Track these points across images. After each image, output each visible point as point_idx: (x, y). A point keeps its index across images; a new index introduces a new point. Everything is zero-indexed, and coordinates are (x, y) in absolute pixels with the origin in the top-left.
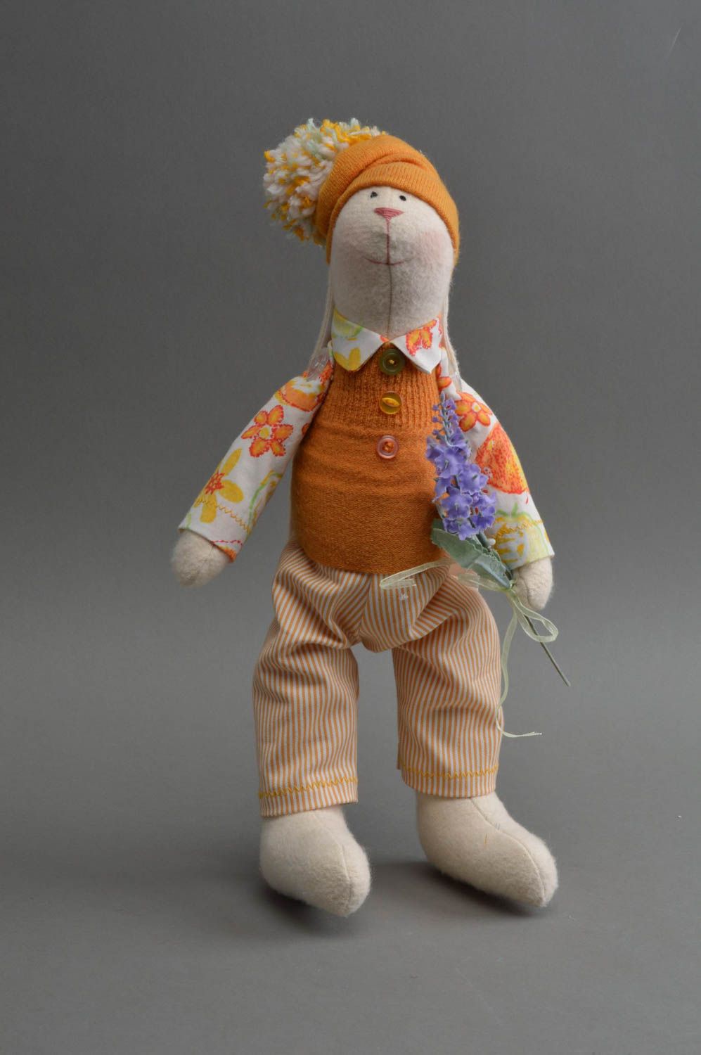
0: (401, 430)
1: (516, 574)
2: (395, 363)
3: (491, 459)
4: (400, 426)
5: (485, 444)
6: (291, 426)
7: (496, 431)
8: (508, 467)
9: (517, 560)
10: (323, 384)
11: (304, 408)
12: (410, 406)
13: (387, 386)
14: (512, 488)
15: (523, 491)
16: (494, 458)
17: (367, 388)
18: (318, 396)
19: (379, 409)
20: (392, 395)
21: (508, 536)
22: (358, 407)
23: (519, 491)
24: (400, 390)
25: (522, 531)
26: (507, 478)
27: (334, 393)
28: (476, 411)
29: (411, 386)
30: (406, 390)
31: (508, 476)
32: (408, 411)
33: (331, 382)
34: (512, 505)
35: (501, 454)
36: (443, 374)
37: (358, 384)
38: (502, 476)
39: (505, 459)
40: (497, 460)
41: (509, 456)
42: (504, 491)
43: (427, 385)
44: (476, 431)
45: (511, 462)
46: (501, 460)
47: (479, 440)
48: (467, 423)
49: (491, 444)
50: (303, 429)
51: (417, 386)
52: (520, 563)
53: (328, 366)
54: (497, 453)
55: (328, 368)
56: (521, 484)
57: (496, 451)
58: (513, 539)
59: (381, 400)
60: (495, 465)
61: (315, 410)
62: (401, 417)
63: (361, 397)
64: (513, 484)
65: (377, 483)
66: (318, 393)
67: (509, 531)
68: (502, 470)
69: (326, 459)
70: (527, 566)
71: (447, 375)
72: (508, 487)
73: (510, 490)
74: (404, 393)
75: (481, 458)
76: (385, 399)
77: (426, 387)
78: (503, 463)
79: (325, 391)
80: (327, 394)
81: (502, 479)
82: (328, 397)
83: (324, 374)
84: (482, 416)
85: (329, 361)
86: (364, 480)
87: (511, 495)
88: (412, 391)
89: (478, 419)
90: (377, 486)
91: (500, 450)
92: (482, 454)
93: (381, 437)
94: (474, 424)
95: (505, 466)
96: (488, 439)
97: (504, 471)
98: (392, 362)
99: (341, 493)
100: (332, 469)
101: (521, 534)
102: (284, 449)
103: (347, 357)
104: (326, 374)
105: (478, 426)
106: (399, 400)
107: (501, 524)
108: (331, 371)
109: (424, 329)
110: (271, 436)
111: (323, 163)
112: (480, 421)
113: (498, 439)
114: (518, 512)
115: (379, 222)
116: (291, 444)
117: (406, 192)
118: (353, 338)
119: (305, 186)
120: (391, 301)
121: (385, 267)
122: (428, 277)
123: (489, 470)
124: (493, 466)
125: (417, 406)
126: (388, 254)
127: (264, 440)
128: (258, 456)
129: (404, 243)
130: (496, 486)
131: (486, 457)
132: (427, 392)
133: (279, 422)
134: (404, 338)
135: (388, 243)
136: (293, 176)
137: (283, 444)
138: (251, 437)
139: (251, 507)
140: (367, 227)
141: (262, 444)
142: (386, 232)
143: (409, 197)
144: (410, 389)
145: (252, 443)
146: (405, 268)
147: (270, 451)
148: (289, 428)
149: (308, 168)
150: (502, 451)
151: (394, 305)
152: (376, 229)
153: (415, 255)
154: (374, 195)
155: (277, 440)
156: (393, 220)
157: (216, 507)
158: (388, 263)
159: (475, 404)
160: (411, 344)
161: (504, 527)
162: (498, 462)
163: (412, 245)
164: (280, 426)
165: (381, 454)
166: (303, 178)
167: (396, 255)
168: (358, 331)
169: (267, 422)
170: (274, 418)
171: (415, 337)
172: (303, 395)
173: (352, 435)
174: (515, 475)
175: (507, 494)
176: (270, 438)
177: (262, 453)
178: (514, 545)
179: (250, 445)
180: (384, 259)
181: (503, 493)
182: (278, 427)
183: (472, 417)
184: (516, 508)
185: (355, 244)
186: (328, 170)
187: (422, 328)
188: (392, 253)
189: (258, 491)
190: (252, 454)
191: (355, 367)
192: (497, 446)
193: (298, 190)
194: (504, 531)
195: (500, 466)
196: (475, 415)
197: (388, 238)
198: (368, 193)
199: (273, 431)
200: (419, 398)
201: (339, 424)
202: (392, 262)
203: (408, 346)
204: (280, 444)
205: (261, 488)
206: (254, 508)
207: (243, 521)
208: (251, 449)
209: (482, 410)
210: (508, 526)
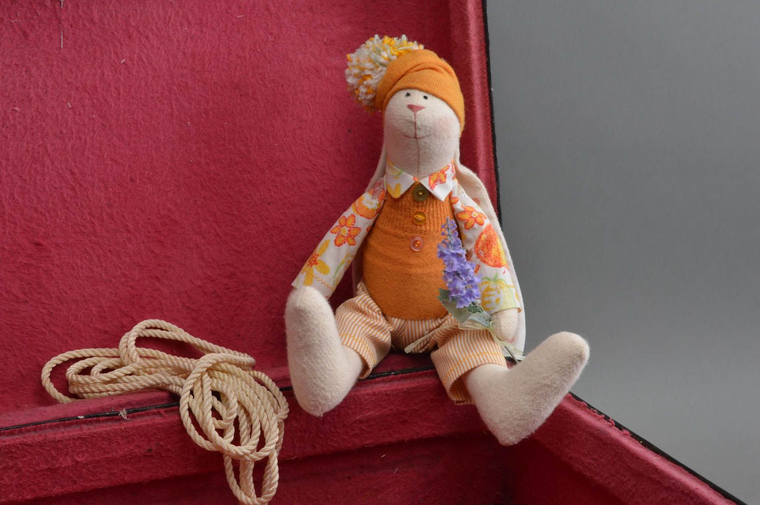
0: (426, 234)
2: (423, 194)
3: (484, 246)
4: (425, 231)
5: (480, 237)
7: (487, 229)
8: (494, 251)
9: (494, 307)
10: (380, 203)
11: (368, 217)
12: (431, 219)
13: (418, 207)
15: (502, 266)
17: (405, 208)
18: (377, 210)
19: (412, 220)
20: (421, 213)
21: (491, 293)
22: (400, 219)
24: (425, 210)
25: (499, 290)
26: (492, 258)
27: (386, 209)
28: (474, 216)
29: (433, 208)
30: (429, 210)
31: (493, 256)
32: (430, 222)
33: (385, 201)
34: (494, 275)
35: (490, 242)
36: (453, 196)
37: (399, 205)
38: (489, 256)
39: (492, 246)
40: (487, 246)
41: (495, 245)
42: (490, 265)
44: (475, 229)
45: (496, 248)
46: (489, 247)
47: (476, 234)
48: (469, 225)
49: (484, 237)
50: (367, 229)
51: (436, 207)
52: (497, 310)
54: (487, 242)
55: (383, 193)
56: (501, 262)
58: (493, 295)
60: (486, 250)
61: (374, 218)
62: (426, 226)
63: (401, 213)
64: (495, 261)
65: (410, 266)
66: (377, 208)
67: (491, 290)
68: (489, 253)
69: (381, 249)
70: (501, 312)
71: (456, 196)
72: (492, 263)
73: (494, 265)
74: (428, 212)
75: (477, 245)
76: (415, 216)
77: (442, 207)
78: (490, 248)
79: (381, 206)
80: (382, 208)
81: (489, 258)
82: (383, 210)
83: (380, 197)
84: (479, 219)
86: (402, 264)
87: (494, 268)
88: (433, 211)
89: (476, 221)
90: (410, 268)
91: (490, 241)
92: (479, 242)
93: (414, 237)
94: (473, 225)
95: (491, 250)
96: (482, 234)
97: (491, 254)
98: (421, 193)
99: (389, 271)
100: (384, 255)
101: (499, 292)
102: (356, 242)
103: (393, 189)
104: (382, 197)
105: (476, 225)
106: (424, 216)
107: (486, 285)
108: (385, 195)
109: (441, 172)
110: (348, 234)
111: (381, 68)
112: (477, 222)
113: (488, 233)
114: (497, 279)
115: (410, 113)
116: (359, 239)
117: (428, 93)
118: (397, 177)
119: (369, 81)
120: (419, 158)
121: (414, 140)
122: (441, 144)
123: (482, 252)
124: (485, 250)
125: (436, 220)
126: (415, 133)
127: (343, 236)
128: (339, 246)
129: (425, 126)
130: (484, 262)
131: (480, 244)
132: (442, 210)
133: (353, 225)
134: (427, 179)
135: (415, 126)
136: (362, 74)
137: (355, 238)
138: (335, 233)
139: (334, 277)
140: (402, 116)
141: (342, 239)
142: (413, 120)
143: (430, 97)
144: (431, 209)
145: (336, 237)
146: (427, 140)
147: (347, 243)
148: (359, 229)
149: (372, 70)
150: (491, 241)
151: (421, 160)
152: (408, 118)
153: (433, 132)
154: (408, 95)
155: (351, 236)
156: (419, 113)
157: (313, 276)
158: (416, 137)
159: (474, 213)
160: (432, 182)
161: (488, 287)
162: (487, 248)
163: (430, 128)
164: (354, 228)
165: (412, 248)
166: (369, 76)
167: (420, 133)
168: (400, 173)
169: (345, 225)
170: (350, 222)
171: (435, 177)
172: (368, 209)
173: (395, 236)
174: (498, 256)
175: (491, 267)
176: (346, 235)
177: (341, 245)
178: (493, 299)
179: (334, 238)
180: (413, 136)
181: (489, 267)
182: (352, 228)
183: (471, 221)
184: (497, 276)
185: (396, 125)
186: (383, 73)
187: (439, 172)
188: (418, 132)
189: (339, 268)
190: (336, 244)
191: (397, 196)
192: (488, 237)
193: (365, 83)
194: (488, 289)
195: (489, 250)
196: (474, 219)
197: (415, 124)
198: (404, 93)
199: (349, 231)
200: (437, 214)
201: (387, 228)
202: (418, 137)
203: (429, 184)
204: (353, 239)
205: (341, 266)
206: (336, 277)
207: (329, 285)
208: (335, 241)
209: (479, 216)
210: (491, 287)
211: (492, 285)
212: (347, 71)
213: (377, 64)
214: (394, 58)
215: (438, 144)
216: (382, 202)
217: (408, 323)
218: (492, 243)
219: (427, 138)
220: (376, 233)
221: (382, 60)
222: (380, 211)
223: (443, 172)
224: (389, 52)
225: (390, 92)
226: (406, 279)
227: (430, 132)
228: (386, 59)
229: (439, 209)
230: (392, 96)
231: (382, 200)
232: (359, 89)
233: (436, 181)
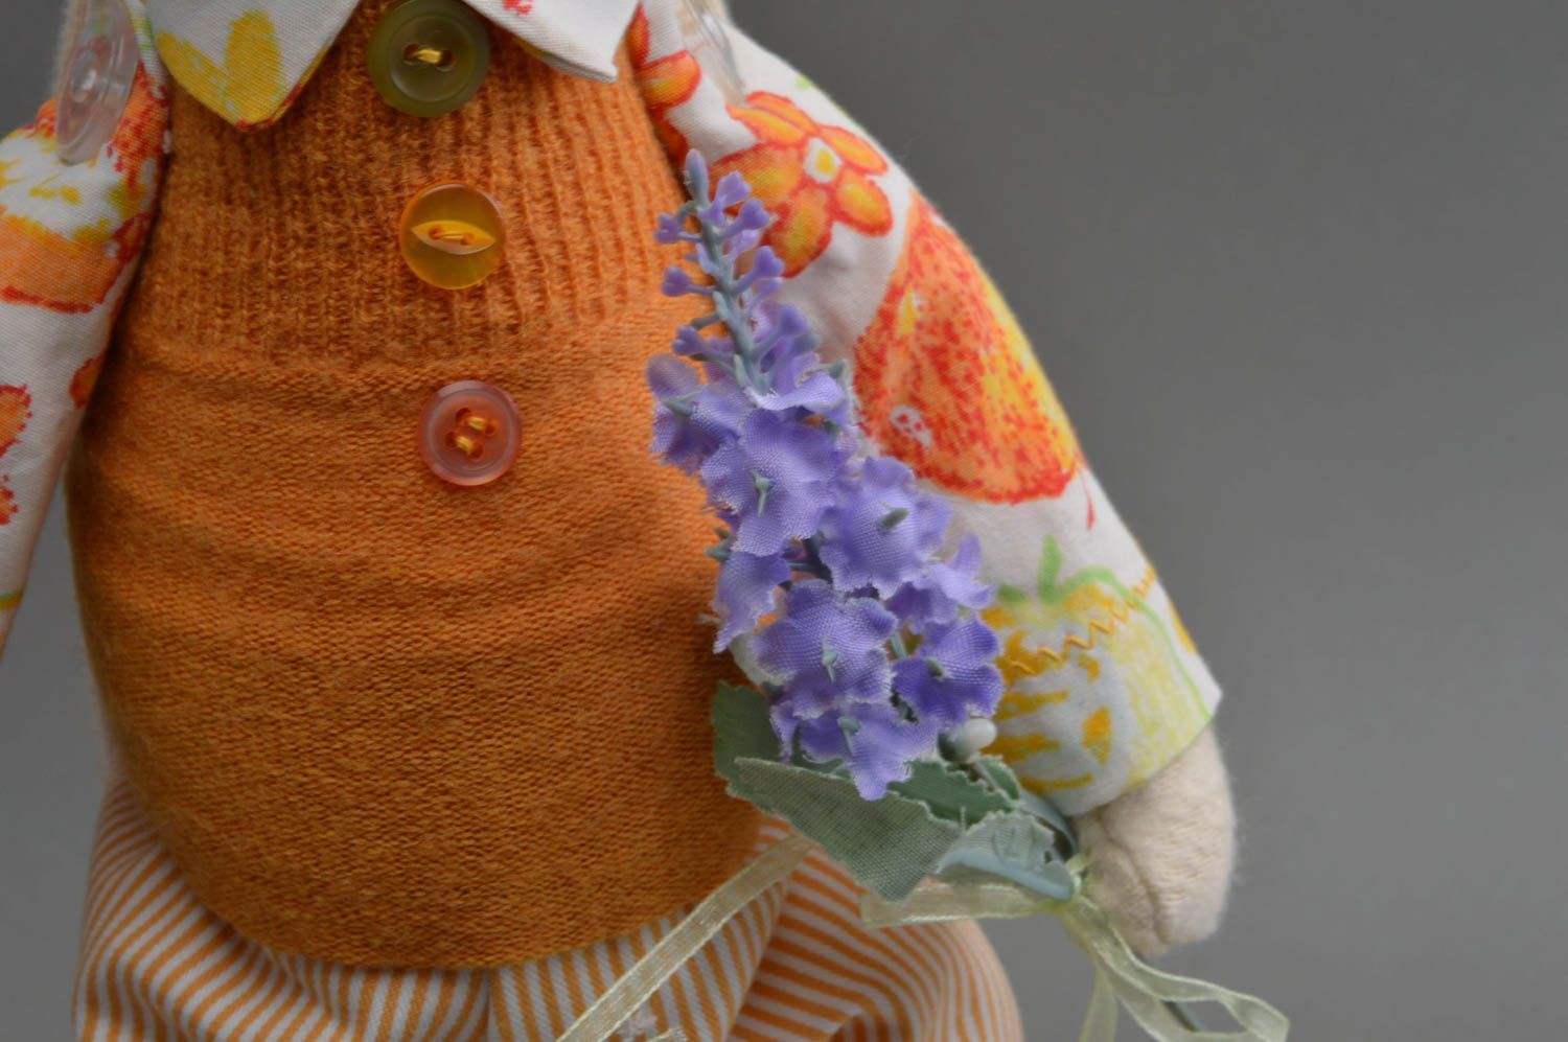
0: (518, 346)
1: (1089, 833)
2: (446, 59)
3: (917, 367)
4: (513, 329)
5: (887, 317)
6: (20, 391)
7: (919, 250)
8: (996, 392)
9: (1087, 779)
10: (132, 180)
11: (64, 299)
12: (542, 232)
13: (425, 162)
14: (1021, 477)
15: (1066, 479)
16: (926, 364)
17: (332, 187)
18: (119, 235)
19: (404, 267)
20: (462, 201)
21: (1038, 684)
22: (308, 273)
23: (1051, 483)
24: (487, 172)
25: (1092, 653)
26: (996, 441)
27: (189, 216)
28: (824, 177)
29: (536, 143)
30: (513, 167)
31: (998, 428)
32: (535, 255)
33: (166, 162)
34: (1033, 550)
35: (954, 338)
36: (657, 49)
37: (287, 176)
38: (973, 436)
39: (975, 357)
40: (942, 368)
41: (988, 342)
42: (994, 497)
43: (603, 117)
44: (837, 267)
45: (1002, 364)
46: (958, 369)
47: (856, 302)
48: (796, 238)
49: (911, 307)
50: (75, 387)
51: (561, 133)
52: (1104, 790)
53: (141, 94)
54: (936, 341)
55: (139, 104)
56: (1055, 448)
57: (932, 332)
58: (1063, 695)
59: (409, 234)
60: (938, 396)
61: (113, 295)
62: (509, 292)
63: (312, 229)
64: (1021, 456)
65: (451, 599)
66: (115, 223)
67: (1040, 663)
68: (970, 410)
69: (202, 516)
70: (1136, 795)
71: (678, 47)
72: (1002, 476)
73: (1015, 486)
74: (508, 180)
75: (876, 376)
76: (422, 231)
77: (598, 128)
78: (969, 378)
79: (144, 206)
80: (155, 215)
81: (978, 447)
82: (163, 231)
83: (128, 132)
84: (854, 193)
85: (141, 67)
86: (385, 596)
87: (1025, 507)
88: (543, 165)
89: (838, 212)
90: (448, 615)
91: (948, 325)
92: (879, 359)
93: (433, 390)
94: (825, 241)
95: (979, 390)
96: (895, 293)
97: (979, 415)
98: (432, 55)
99: (297, 663)
100: (236, 558)
101: (1091, 668)
102: (9, 494)
103: (218, 59)
104: (138, 131)
105: (845, 242)
106: (490, 219)
108: (158, 114)
112: (847, 219)
113: (931, 278)
114: (1060, 576)
123: (914, 415)
124: (929, 399)
125: (571, 225)
130: (954, 482)
131: (893, 371)
132: (604, 146)
144: (529, 158)
148: (13, 399)
150: (958, 329)
159: (816, 146)
162: (946, 380)
165: (441, 470)
172: (53, 241)
173: (298, 401)
174: (1026, 414)
175: (1004, 507)
178: (1068, 720)
181: (985, 505)
183: (809, 212)
184: (1052, 557)
191: (257, 105)
192: (933, 307)
195: (960, 395)
196: (823, 197)
200: (577, 186)
210: (1031, 646)
211: (1036, 627)
216: (147, 170)
218: (967, 340)
220: (150, 401)
226: (437, 697)
229: (580, 144)
231: (142, 152)
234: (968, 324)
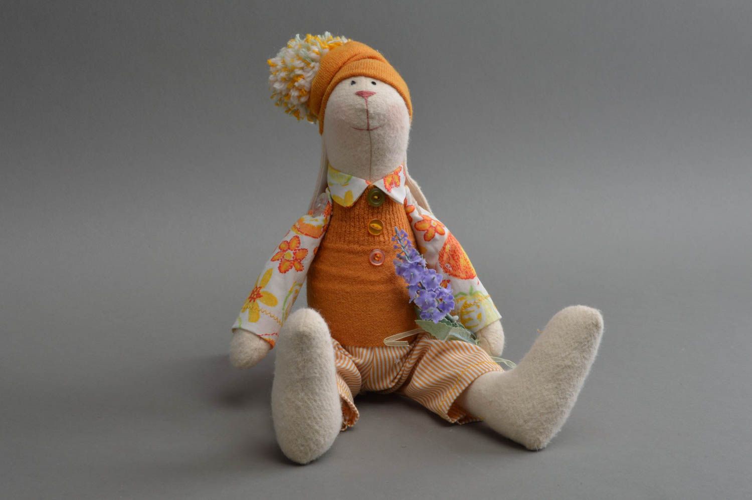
0: (385, 245)
1: (479, 335)
2: (379, 198)
3: (449, 257)
4: (384, 242)
5: (444, 248)
6: (306, 250)
7: (449, 238)
8: (462, 262)
9: (478, 325)
10: (326, 219)
11: (314, 236)
12: (389, 228)
13: (372, 215)
14: (466, 276)
15: (474, 277)
16: (451, 257)
17: (359, 218)
18: (323, 227)
19: (368, 232)
20: (378, 222)
21: (469, 309)
22: (354, 232)
23: (472, 277)
24: (381, 218)
25: (478, 304)
26: (462, 270)
27: (334, 224)
28: (434, 226)
29: (389, 215)
30: (385, 218)
31: (462, 268)
32: (388, 232)
33: (331, 216)
34: (469, 288)
35: (455, 253)
36: (408, 204)
37: (352, 216)
38: (458, 268)
39: (459, 256)
40: (453, 258)
41: (461, 254)
42: (462, 278)
43: (399, 213)
44: (436, 240)
45: (463, 257)
46: (456, 258)
47: (439, 246)
48: (429, 235)
49: (448, 247)
50: (314, 251)
51: (393, 213)
52: (481, 327)
53: (328, 206)
54: (452, 253)
55: (327, 208)
56: (472, 272)
57: (452, 252)
58: (474, 311)
59: (370, 226)
60: (452, 262)
61: (322, 237)
62: (384, 237)
63: (355, 225)
64: (467, 272)
65: (372, 283)
66: (323, 225)
67: (470, 305)
68: (458, 264)
69: (334, 270)
70: (486, 327)
71: (411, 204)
72: (463, 275)
73: (465, 277)
74: (385, 220)
75: (442, 258)
76: (372, 225)
77: (399, 215)
78: (458, 259)
79: (327, 223)
80: (329, 225)
81: (459, 270)
82: (330, 227)
83: (326, 211)
84: (439, 229)
85: (329, 202)
86: (363, 282)
87: (467, 280)
88: (390, 218)
89: (436, 231)
90: (372, 285)
91: (454, 251)
92: (443, 255)
93: (372, 250)
94: (434, 235)
95: (459, 261)
96: (445, 244)
97: (459, 265)
98: (376, 197)
99: (347, 292)
100: (339, 277)
101: (478, 307)
102: (303, 266)
103: (343, 198)
104: (328, 211)
105: (437, 236)
106: (381, 225)
107: (463, 301)
109: (394, 173)
110: (293, 258)
111: (313, 64)
112: (438, 233)
113: (452, 243)
114: (473, 292)
115: (360, 101)
116: (307, 262)
117: (376, 79)
118: (346, 184)
119: (301, 81)
120: (371, 156)
121: (366, 132)
122: (396, 137)
123: (449, 266)
124: (451, 262)
126: (368, 123)
127: (288, 261)
128: (285, 272)
129: (379, 114)
130: (455, 276)
131: (445, 257)
132: (399, 217)
133: (298, 247)
134: (382, 181)
135: (368, 115)
136: (292, 75)
137: (302, 262)
138: (278, 260)
139: (283, 309)
140: (351, 105)
141: (287, 264)
142: (366, 107)
143: (378, 82)
144: (388, 217)
145: (280, 264)
146: (380, 131)
147: (293, 268)
148: (305, 251)
149: (302, 68)
150: (456, 251)
151: (374, 159)
152: (359, 106)
153: (386, 122)
154: (353, 83)
155: (297, 260)
156: (370, 99)
157: (259, 311)
158: (368, 130)
159: (432, 223)
160: (387, 184)
161: (466, 303)
162: (454, 260)
163: (384, 115)
164: (299, 250)
165: (373, 263)
166: (299, 76)
167: (373, 123)
168: (349, 179)
169: (289, 248)
170: (293, 245)
171: (390, 179)
172: (313, 227)
173: (351, 252)
176: (292, 259)
177: (288, 270)
178: (474, 315)
179: (278, 265)
180: (365, 127)
182: (297, 251)
183: (432, 231)
184: (472, 289)
185: (344, 118)
186: (317, 69)
187: (393, 173)
188: (371, 122)
189: (287, 297)
190: (280, 271)
191: (349, 204)
192: (452, 248)
193: (296, 84)
194: (466, 306)
195: (456, 262)
196: (434, 229)
197: (367, 111)
198: (349, 82)
199: (294, 254)
200: (395, 222)
201: (340, 245)
202: (371, 128)
203: (385, 186)
204: (300, 263)
205: (289, 295)
206: (285, 309)
207: (279, 319)
208: (280, 268)
209: (438, 225)
210: (468, 303)
211: (469, 300)
212: (271, 77)
213: (307, 61)
214: (327, 50)
215: (393, 136)
216: (329, 217)
217: (375, 352)
218: (457, 253)
219: (380, 128)
221: (313, 55)
222: (327, 229)
223: (397, 173)
224: (319, 46)
225: (330, 85)
227: (384, 120)
228: (317, 54)
229: (396, 216)
230: (333, 89)
231: (328, 214)
232: (290, 93)
233: (391, 184)
234: (457, 251)
